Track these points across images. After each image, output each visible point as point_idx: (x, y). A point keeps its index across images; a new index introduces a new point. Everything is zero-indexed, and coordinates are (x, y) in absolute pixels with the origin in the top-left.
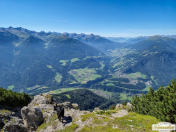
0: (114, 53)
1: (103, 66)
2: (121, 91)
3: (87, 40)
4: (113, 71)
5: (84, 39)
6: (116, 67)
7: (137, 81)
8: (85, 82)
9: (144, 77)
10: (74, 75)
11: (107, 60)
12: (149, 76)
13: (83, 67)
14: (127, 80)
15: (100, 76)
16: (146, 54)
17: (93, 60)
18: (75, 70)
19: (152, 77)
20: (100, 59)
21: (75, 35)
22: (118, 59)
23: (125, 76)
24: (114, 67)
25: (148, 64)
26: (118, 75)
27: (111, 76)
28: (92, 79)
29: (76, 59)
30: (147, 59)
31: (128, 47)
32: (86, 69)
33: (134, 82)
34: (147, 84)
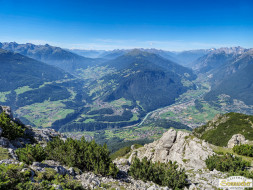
0: (87, 74)
1: (74, 94)
2: (105, 127)
3: (39, 54)
4: (90, 100)
5: (33, 52)
6: (94, 95)
7: (122, 110)
8: (50, 125)
9: (129, 103)
10: (27, 116)
11: (78, 85)
12: (135, 101)
13: (41, 101)
14: (110, 111)
15: (72, 111)
16: (128, 73)
17: (57, 87)
18: (28, 107)
19: (138, 102)
20: (67, 84)
21: (16, 45)
23: (108, 105)
24: (90, 94)
25: (132, 86)
26: (98, 105)
27: (88, 108)
28: (60, 117)
29: (26, 89)
30: (130, 81)
31: (104, 65)
32: (46, 102)
33: (119, 112)
34: (134, 111)
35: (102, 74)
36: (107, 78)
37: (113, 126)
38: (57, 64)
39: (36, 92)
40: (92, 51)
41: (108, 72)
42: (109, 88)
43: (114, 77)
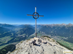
0: (16, 29)
4: (17, 35)
8: (7, 42)
9: (26, 34)
11: (14, 32)
13: (4, 37)
14: (22, 37)
17: (8, 33)
20: (11, 32)
22: (18, 31)
28: (9, 40)
33: (24, 37)
34: (27, 36)
35: (19, 29)
36: (21, 30)
37: (23, 40)
38: (8, 28)
39: (2, 35)
40: (16, 25)
41: (21, 29)
42: (21, 32)
43: (22, 30)
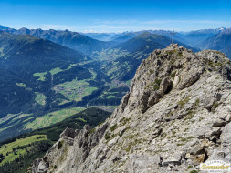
0: (102, 56)
1: (95, 74)
4: (109, 79)
5: (56, 37)
6: (111, 75)
8: (80, 99)
10: (62, 92)
14: (126, 89)
15: (96, 89)
16: (140, 56)
18: (61, 85)
21: (41, 31)
22: (110, 64)
24: (108, 74)
26: (116, 84)
27: (108, 87)
28: (87, 94)
29: (58, 70)
31: (116, 47)
32: (74, 81)
36: (121, 60)
39: (66, 72)
41: (121, 55)
42: (124, 69)
43: (128, 59)
